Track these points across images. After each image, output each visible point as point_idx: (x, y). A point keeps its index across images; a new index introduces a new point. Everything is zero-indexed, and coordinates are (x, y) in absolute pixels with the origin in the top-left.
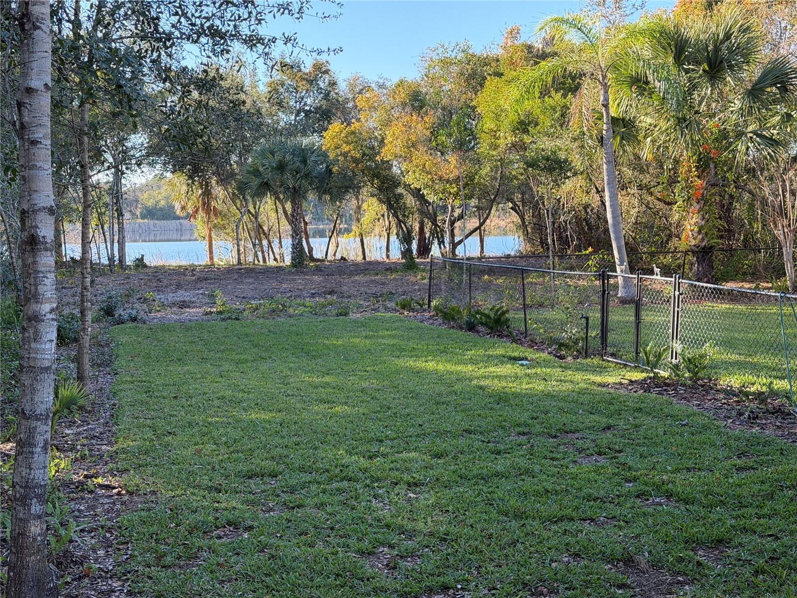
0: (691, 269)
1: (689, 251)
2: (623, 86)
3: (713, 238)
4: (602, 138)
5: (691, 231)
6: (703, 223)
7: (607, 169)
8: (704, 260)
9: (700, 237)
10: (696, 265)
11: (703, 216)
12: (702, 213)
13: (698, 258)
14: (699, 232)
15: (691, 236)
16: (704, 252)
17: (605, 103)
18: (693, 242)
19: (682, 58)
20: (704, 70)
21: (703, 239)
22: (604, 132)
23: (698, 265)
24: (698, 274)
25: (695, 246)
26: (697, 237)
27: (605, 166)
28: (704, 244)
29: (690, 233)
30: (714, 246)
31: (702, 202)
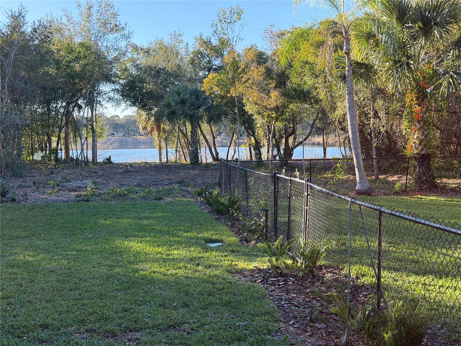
0: (414, 171)
1: (412, 157)
2: (361, 39)
3: (430, 149)
4: (345, 76)
5: (414, 143)
6: (423, 137)
7: (348, 99)
8: (423, 164)
9: (420, 147)
11: (423, 132)
12: (422, 130)
13: (419, 162)
14: (420, 144)
15: (414, 147)
16: (423, 158)
17: (347, 51)
18: (416, 152)
19: (405, 19)
20: (419, 27)
21: (423, 149)
22: (346, 72)
23: (419, 167)
24: (419, 174)
25: (417, 154)
26: (418, 148)
27: (347, 96)
28: (423, 152)
29: (414, 145)
30: (430, 154)
31: (422, 123)
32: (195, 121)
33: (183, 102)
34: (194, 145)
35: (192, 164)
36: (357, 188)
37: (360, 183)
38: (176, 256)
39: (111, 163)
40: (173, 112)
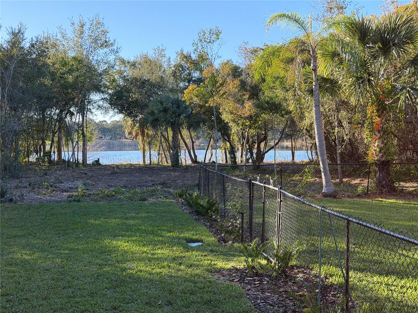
0: (375, 175)
1: (373, 163)
2: (327, 58)
3: (389, 156)
4: (312, 90)
5: (375, 150)
6: (383, 145)
7: (315, 110)
8: (383, 170)
9: (381, 155)
10: (378, 173)
11: (382, 141)
12: (381, 139)
13: (379, 168)
14: (380, 152)
15: (375, 154)
16: (383, 164)
17: (314, 68)
18: (376, 159)
19: (366, 40)
20: (379, 47)
21: (382, 156)
22: (314, 87)
23: (379, 173)
24: (379, 179)
25: (377, 160)
26: (378, 155)
27: (314, 108)
28: (383, 159)
29: (374, 152)
30: (389, 161)
31: (382, 133)
32: (176, 128)
33: (165, 110)
34: (175, 149)
35: (173, 166)
36: (323, 191)
37: (326, 186)
38: (160, 256)
39: (99, 164)
40: (156, 119)
